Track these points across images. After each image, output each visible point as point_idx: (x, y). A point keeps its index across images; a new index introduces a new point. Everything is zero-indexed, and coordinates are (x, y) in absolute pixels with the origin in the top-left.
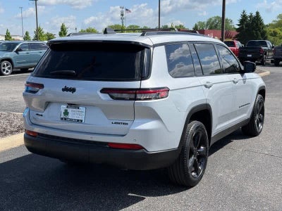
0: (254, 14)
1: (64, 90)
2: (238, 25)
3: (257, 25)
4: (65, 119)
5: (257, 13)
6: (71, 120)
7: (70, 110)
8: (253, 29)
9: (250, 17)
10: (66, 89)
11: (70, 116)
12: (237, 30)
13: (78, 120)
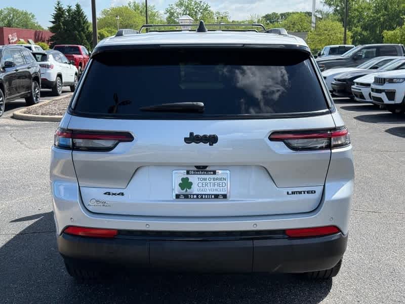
0: (74, 8)
1: (188, 141)
2: (53, 22)
3: (79, 22)
4: (186, 196)
5: (78, 6)
6: (199, 197)
7: (193, 179)
8: (75, 28)
9: (69, 11)
10: (193, 139)
11: (195, 190)
12: (52, 29)
13: (216, 196)
